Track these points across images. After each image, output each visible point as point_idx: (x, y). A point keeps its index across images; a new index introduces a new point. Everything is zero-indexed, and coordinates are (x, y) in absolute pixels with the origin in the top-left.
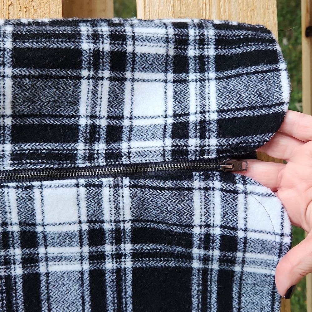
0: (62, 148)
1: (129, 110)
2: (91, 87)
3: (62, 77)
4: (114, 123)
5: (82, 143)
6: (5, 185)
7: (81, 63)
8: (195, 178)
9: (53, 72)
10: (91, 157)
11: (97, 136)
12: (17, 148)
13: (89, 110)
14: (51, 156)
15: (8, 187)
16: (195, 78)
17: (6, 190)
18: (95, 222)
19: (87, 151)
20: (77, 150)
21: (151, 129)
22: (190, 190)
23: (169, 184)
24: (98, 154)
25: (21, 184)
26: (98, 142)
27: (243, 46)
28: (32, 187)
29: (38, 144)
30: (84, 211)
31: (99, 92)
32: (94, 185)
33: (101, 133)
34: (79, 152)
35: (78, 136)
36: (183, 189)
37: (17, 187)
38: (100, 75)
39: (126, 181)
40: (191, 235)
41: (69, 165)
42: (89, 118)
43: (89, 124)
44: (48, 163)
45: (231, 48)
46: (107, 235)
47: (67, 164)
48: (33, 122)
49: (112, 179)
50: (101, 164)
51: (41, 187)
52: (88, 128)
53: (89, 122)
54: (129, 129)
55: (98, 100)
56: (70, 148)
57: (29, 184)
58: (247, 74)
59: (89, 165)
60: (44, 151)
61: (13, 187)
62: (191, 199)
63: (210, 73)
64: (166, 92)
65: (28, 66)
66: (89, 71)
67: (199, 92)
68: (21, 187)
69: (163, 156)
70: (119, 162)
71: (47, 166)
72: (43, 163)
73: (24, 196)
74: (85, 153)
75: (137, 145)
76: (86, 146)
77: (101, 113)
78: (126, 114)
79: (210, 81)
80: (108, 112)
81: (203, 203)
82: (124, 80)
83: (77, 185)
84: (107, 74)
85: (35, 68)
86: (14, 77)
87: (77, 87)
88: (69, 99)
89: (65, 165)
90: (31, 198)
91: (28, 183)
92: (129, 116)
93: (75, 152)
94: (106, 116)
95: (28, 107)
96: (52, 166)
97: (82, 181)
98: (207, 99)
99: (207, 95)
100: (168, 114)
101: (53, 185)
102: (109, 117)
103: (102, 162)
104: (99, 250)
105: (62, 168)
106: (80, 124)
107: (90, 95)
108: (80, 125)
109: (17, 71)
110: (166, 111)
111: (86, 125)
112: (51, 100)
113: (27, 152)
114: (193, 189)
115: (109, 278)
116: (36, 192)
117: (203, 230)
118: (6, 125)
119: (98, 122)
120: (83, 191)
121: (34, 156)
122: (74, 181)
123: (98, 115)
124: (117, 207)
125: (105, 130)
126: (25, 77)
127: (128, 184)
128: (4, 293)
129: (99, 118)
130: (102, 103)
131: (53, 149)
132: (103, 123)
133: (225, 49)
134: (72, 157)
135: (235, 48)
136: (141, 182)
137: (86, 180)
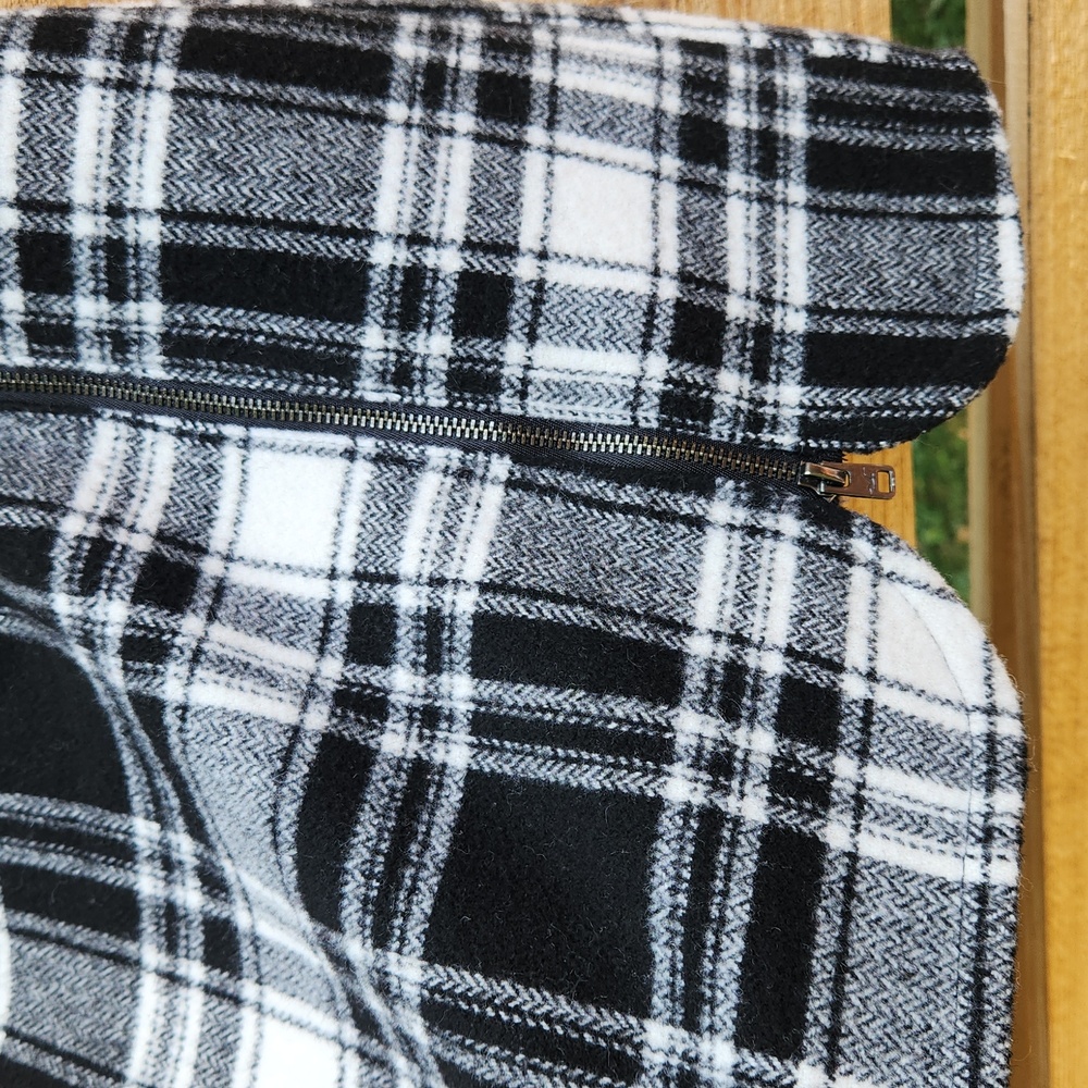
0: (314, 335)
1: (539, 231)
2: (414, 149)
3: (325, 111)
4: (484, 263)
5: (377, 328)
6: (148, 419)
8: (720, 493)
10: (402, 373)
11: (425, 305)
12: (180, 318)
13: (407, 218)
14: (280, 357)
15: (155, 427)
16: (744, 189)
17: (148, 434)
19: (393, 357)
20: (360, 348)
21: (606, 303)
22: (698, 523)
23: (631, 494)
24: (423, 370)
25: (190, 426)
26: (428, 327)
27: (893, 130)
28: (218, 440)
29: (240, 312)
31: (441, 168)
32: (401, 461)
33: (439, 298)
34: (368, 356)
35: (362, 304)
36: (674, 517)
37: (180, 434)
38: (445, 124)
39: (501, 467)
40: (679, 657)
41: (334, 391)
42: (402, 242)
43: (400, 263)
44: (271, 377)
45: (858, 126)
46: (401, 632)
47: (329, 386)
48: (226, 239)
49: (456, 453)
50: (433, 403)
51: (245, 443)
52: (399, 277)
53: (403, 256)
54: (532, 293)
55: (438, 186)
56: (339, 338)
57: (213, 430)
58: (900, 215)
59: (395, 398)
60: (261, 339)
61: (169, 430)
62: (696, 553)
63: (791, 184)
64: (655, 205)
66: (411, 106)
67: (755, 233)
68: (189, 434)
69: (634, 406)
70: (489, 403)
71: (269, 385)
72: (259, 375)
73: (195, 461)
74: (383, 362)
75: (554, 358)
76: (386, 337)
77: (444, 230)
78: (528, 239)
79: (791, 210)
80: (469, 227)
81: (734, 571)
82: (519, 146)
83: (351, 455)
84: (465, 121)
86: (179, 93)
87: (371, 142)
88: (345, 175)
89: (321, 390)
90: (211, 470)
91: (210, 426)
92: (537, 247)
93: (355, 355)
94: (460, 239)
96: (283, 387)
97: (367, 445)
98: (779, 260)
99: (778, 251)
100: (663, 266)
101: (280, 443)
102: (468, 245)
103: (436, 396)
104: (373, 680)
105: (313, 398)
106: (373, 260)
107: (412, 169)
108: (372, 267)
109: (190, 80)
110: (655, 256)
111: (393, 267)
112: (286, 172)
113: (211, 334)
114: (709, 523)
116: (230, 456)
117: (724, 650)
118: (142, 242)
119: (430, 258)
120: (363, 472)
121: (231, 350)
122: (343, 441)
123: (433, 236)
125: (454, 285)
126: (210, 95)
127: (504, 476)
129: (438, 244)
130: (449, 199)
131: (286, 337)
132: (449, 262)
133: (838, 126)
134: (344, 366)
135: (870, 128)
136: (546, 476)
137: (381, 443)
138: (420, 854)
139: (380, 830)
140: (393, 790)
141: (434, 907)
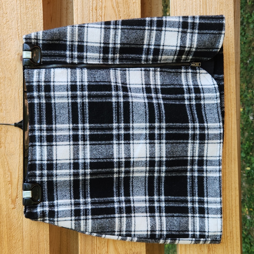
0: (136, 56)
1: (163, 42)
2: (149, 33)
3: (139, 29)
4: (156, 47)
5: (144, 55)
6: (117, 69)
7: (145, 24)
9: (135, 27)
10: (147, 60)
11: (150, 52)
12: (121, 56)
13: (148, 42)
14: (133, 59)
15: (118, 70)
17: (117, 71)
18: (148, 85)
19: (146, 58)
20: (142, 58)
21: (171, 51)
23: (173, 70)
24: (149, 59)
25: (122, 69)
26: (150, 55)
28: (126, 70)
29: (128, 54)
30: (144, 80)
31: (152, 35)
32: (147, 70)
33: (151, 51)
34: (143, 59)
35: (142, 52)
36: (178, 72)
37: (121, 70)
39: (159, 69)
41: (139, 63)
42: (147, 45)
43: (147, 48)
44: (131, 62)
46: (152, 90)
47: (138, 62)
48: (127, 46)
49: (154, 68)
50: (150, 63)
51: (129, 70)
52: (147, 49)
53: (147, 47)
54: (162, 50)
55: (151, 38)
56: (139, 57)
57: (125, 69)
59: (146, 63)
60: (130, 57)
61: (119, 70)
62: (181, 76)
63: (196, 30)
65: (126, 25)
68: (122, 70)
69: (173, 61)
70: (157, 62)
71: (131, 63)
72: (130, 62)
73: (123, 73)
74: (145, 59)
75: (164, 57)
76: (145, 56)
80: (155, 43)
81: (185, 78)
82: (161, 30)
83: (141, 70)
84: (155, 28)
85: (129, 26)
86: (122, 29)
87: (144, 33)
88: (141, 38)
89: (137, 63)
90: (125, 74)
91: (124, 69)
92: (163, 45)
93: (141, 58)
94: (154, 44)
95: (126, 40)
96: (133, 63)
97: (143, 69)
98: (193, 41)
99: (193, 40)
100: (178, 46)
101: (133, 70)
102: (155, 45)
103: (151, 62)
104: (150, 95)
105: (136, 64)
106: (144, 47)
107: (148, 36)
108: (144, 48)
109: (123, 27)
110: (177, 44)
111: (146, 48)
112: (134, 38)
113: (124, 57)
114: (182, 72)
115: (155, 106)
116: (127, 72)
118: (118, 47)
119: (150, 47)
120: (143, 72)
121: (127, 59)
122: (140, 69)
123: (151, 44)
124: (155, 79)
125: (153, 50)
126: (125, 29)
127: (159, 70)
128: (116, 108)
129: (151, 45)
130: (153, 39)
131: (133, 57)
132: (152, 47)
134: (140, 60)
136: (164, 70)
137: (145, 68)
138: (162, 113)
139: (157, 111)
140: (157, 106)
141: (165, 118)
